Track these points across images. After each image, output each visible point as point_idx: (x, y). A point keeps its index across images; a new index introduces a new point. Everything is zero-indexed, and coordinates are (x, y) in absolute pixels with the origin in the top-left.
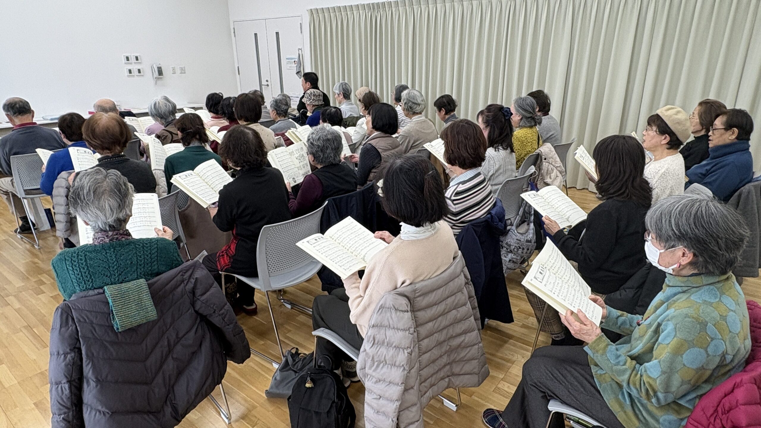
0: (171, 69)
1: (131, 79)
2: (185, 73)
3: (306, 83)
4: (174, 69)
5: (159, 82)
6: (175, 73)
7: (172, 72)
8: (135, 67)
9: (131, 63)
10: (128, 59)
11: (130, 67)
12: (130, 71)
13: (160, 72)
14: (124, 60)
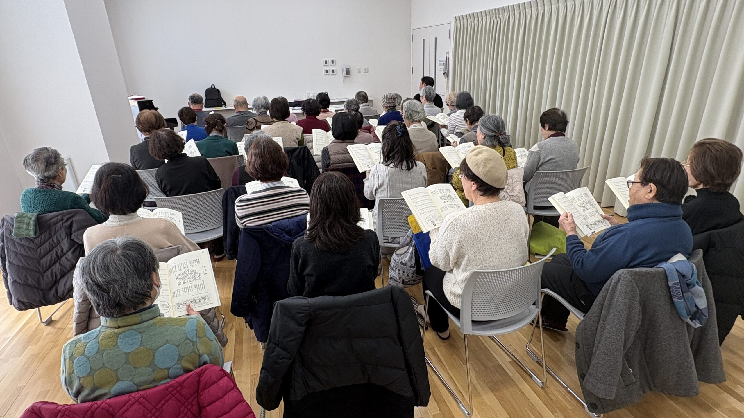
0: (357, 70)
1: (327, 77)
2: (368, 72)
3: (422, 84)
4: (359, 69)
5: (347, 79)
6: (360, 73)
7: (357, 72)
8: (330, 68)
9: (328, 66)
10: (326, 62)
11: (327, 68)
12: (327, 72)
13: (348, 72)
14: (323, 63)
